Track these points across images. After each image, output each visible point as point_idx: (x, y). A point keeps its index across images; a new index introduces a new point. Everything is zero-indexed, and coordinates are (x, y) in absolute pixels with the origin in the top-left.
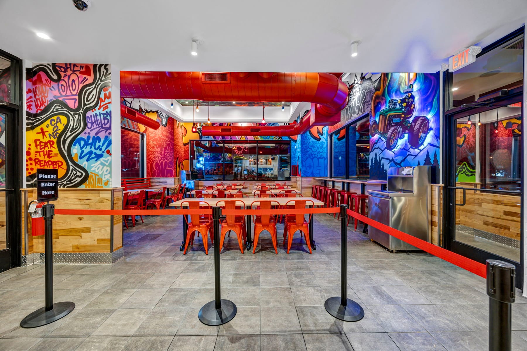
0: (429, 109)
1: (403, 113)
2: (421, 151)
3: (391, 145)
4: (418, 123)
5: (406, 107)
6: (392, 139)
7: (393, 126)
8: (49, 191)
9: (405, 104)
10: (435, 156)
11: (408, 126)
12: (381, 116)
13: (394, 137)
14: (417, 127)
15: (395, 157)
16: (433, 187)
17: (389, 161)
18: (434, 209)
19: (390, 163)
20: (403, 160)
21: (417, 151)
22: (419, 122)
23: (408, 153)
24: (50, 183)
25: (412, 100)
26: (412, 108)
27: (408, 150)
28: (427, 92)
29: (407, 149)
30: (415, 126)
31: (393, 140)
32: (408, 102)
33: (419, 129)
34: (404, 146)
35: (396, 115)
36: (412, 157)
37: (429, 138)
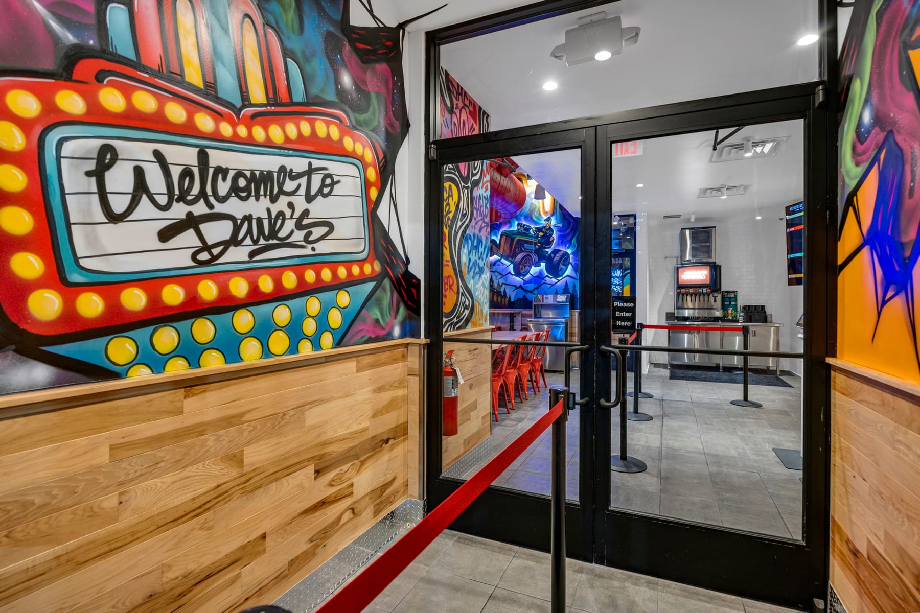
0: (568, 245)
1: (539, 242)
2: (559, 281)
3: (521, 271)
4: (557, 255)
5: (542, 237)
6: (523, 265)
7: (525, 252)
8: (624, 322)
9: (541, 234)
10: (574, 286)
11: (546, 256)
12: (504, 237)
13: (526, 263)
14: (556, 259)
15: (524, 284)
16: (573, 313)
17: (515, 288)
18: (574, 331)
19: (516, 290)
20: (537, 288)
21: (554, 280)
22: (559, 255)
23: (543, 281)
24: (626, 313)
25: (551, 233)
26: (551, 240)
27: (543, 279)
28: (566, 230)
29: (542, 277)
30: (554, 257)
31: (525, 266)
32: (546, 233)
33: (559, 261)
34: (537, 274)
35: (529, 241)
36: (548, 285)
37: (569, 271)
